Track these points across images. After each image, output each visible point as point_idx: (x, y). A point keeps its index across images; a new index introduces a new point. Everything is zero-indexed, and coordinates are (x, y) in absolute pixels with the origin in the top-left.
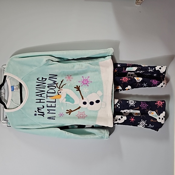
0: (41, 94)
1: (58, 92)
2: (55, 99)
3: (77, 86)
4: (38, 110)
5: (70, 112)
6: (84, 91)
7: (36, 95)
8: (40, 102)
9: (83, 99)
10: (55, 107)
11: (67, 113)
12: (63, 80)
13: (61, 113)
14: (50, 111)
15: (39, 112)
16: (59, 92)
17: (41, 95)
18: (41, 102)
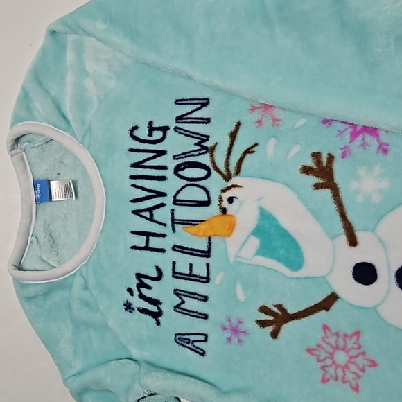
0: (150, 210)
1: (220, 199)
2: (210, 239)
3: (316, 156)
4: (139, 287)
5: (276, 319)
6: (357, 192)
7: (135, 212)
8: (147, 248)
9: (353, 242)
10: (207, 280)
11: (262, 324)
12: (239, 124)
13: (234, 322)
14: (183, 302)
15: (142, 296)
16: (226, 196)
17: (152, 215)
18: (151, 245)
